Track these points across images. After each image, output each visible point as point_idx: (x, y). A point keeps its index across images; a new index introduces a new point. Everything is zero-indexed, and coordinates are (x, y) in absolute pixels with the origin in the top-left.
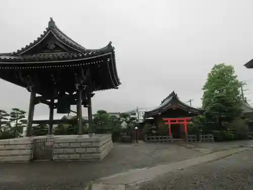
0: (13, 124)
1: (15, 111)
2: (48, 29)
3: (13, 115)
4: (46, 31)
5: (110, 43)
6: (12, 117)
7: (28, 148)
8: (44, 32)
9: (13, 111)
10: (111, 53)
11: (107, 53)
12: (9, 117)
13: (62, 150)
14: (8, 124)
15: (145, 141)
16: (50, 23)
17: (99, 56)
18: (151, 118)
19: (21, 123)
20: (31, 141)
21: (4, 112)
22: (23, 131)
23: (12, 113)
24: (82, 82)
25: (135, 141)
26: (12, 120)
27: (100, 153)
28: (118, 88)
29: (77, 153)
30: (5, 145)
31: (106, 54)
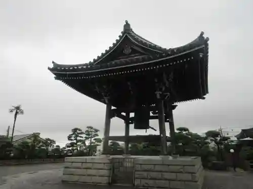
0: (87, 143)
1: (90, 130)
2: (123, 33)
3: (88, 133)
4: (121, 35)
5: (202, 34)
6: (87, 135)
7: (106, 168)
8: (119, 36)
9: (87, 129)
10: (204, 46)
11: (198, 46)
12: (84, 136)
13: (145, 174)
14: (84, 142)
15: (245, 170)
16: (125, 26)
17: (188, 52)
18: (249, 139)
19: (94, 141)
20: (109, 159)
21: (80, 130)
22: (96, 150)
23: (87, 131)
24: (164, 89)
25: (232, 169)
26: (87, 138)
27: (196, 182)
28: (204, 98)
29: (166, 179)
30: (83, 163)
31: (196, 49)
